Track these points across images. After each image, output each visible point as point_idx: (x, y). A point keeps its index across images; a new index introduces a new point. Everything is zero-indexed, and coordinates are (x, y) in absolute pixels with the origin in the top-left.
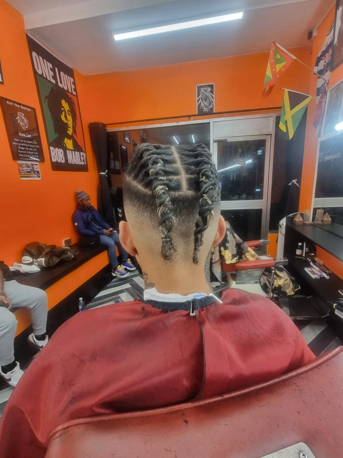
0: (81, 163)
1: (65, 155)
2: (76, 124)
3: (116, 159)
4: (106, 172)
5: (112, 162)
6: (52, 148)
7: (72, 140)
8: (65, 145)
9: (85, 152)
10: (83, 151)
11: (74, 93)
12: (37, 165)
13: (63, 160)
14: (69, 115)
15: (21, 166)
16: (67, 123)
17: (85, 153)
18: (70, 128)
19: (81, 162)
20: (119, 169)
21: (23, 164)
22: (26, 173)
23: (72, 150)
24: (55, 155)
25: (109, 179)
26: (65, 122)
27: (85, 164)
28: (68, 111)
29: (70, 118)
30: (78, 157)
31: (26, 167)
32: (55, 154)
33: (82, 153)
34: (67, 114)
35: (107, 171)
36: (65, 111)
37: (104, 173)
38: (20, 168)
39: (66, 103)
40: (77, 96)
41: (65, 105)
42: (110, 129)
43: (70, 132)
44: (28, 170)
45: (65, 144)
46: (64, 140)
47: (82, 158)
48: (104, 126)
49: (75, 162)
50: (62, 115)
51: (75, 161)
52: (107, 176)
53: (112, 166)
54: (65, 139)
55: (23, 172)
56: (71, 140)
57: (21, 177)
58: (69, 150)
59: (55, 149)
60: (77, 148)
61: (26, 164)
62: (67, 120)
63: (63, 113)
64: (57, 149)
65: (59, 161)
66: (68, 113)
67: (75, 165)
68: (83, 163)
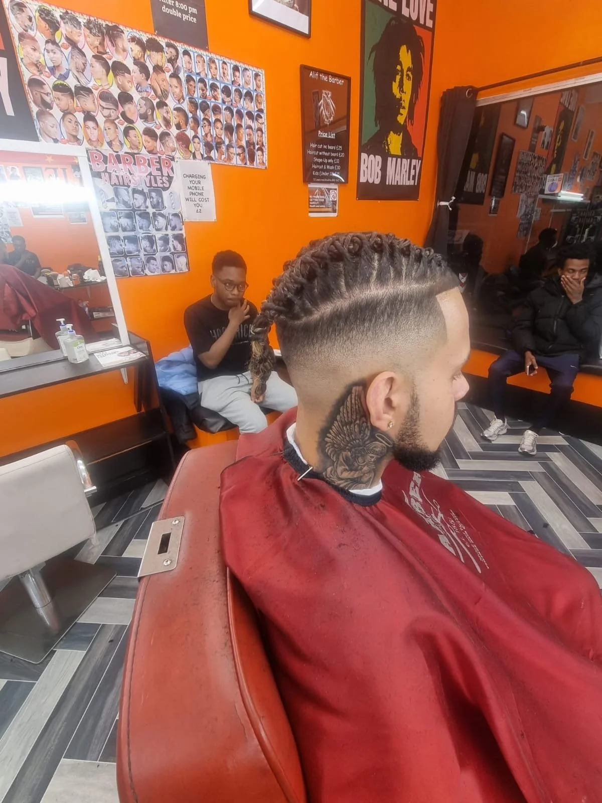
0: (408, 183)
1: (384, 169)
2: (417, 98)
3: (482, 168)
4: (451, 201)
5: (471, 176)
6: (364, 156)
7: (401, 134)
8: (387, 147)
9: (421, 159)
10: (416, 158)
11: (429, 23)
12: (336, 189)
13: (377, 177)
14: (409, 78)
15: (312, 192)
16: (401, 99)
17: (420, 161)
18: (404, 108)
19: (409, 179)
20: (484, 192)
21: (316, 189)
22: (318, 205)
23: (397, 157)
24: (366, 169)
25: (454, 216)
26: (398, 96)
27: (416, 184)
28: (409, 69)
29: (408, 85)
30: (405, 170)
31: (319, 195)
32: (367, 167)
33: (414, 162)
34: (405, 77)
35: (454, 198)
36: (402, 71)
37: (447, 204)
38: (311, 197)
39: (408, 52)
40: (432, 30)
41: (405, 57)
42: (484, 100)
43: (401, 119)
44: (320, 200)
45: (388, 145)
46: (387, 137)
47: (413, 172)
48: (475, 92)
49: (397, 181)
50: (395, 82)
51: (397, 178)
52: (450, 209)
53: (468, 187)
54: (390, 133)
55: (314, 203)
56: (399, 135)
57: (310, 212)
58: (393, 156)
59: (368, 157)
60: (409, 151)
61: (320, 189)
62: (403, 92)
63: (398, 78)
64: (372, 156)
65: (371, 181)
66: (408, 75)
67: (398, 187)
68: (412, 183)
